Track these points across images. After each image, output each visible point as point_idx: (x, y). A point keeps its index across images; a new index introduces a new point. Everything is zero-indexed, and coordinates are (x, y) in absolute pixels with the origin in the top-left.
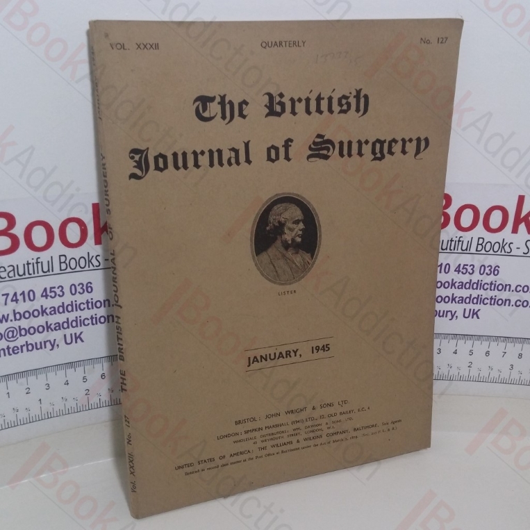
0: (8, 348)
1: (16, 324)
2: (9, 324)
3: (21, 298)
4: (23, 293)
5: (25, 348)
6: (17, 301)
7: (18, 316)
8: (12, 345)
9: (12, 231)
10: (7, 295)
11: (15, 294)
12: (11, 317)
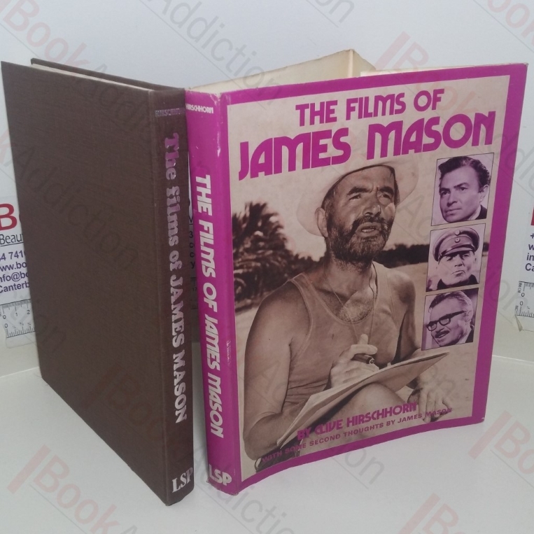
0: (15, 285)
1: (18, 271)
2: (14, 271)
3: (20, 255)
4: (21, 252)
5: (24, 285)
6: (18, 256)
7: (19, 266)
8: (17, 283)
9: (12, 215)
10: (12, 253)
11: (16, 252)
12: (15, 266)
